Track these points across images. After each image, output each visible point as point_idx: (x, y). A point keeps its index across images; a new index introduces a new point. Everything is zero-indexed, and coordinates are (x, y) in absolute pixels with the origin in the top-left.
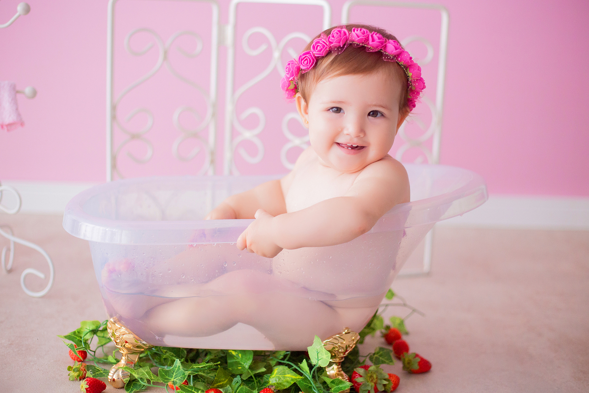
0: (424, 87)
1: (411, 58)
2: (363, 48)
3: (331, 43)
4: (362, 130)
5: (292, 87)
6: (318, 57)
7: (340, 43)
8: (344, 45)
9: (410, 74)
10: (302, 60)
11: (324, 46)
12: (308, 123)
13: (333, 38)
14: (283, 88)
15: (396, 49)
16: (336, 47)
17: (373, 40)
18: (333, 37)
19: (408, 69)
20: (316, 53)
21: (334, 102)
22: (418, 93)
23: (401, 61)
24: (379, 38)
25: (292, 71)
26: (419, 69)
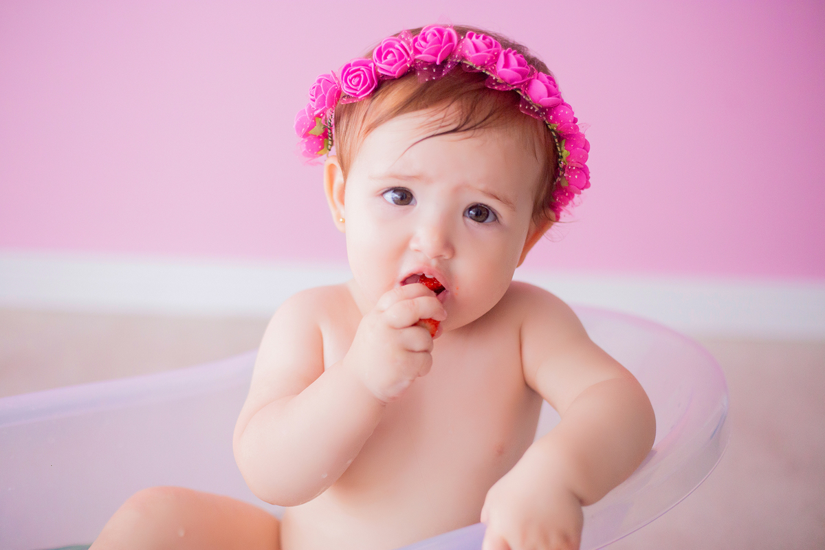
0: (587, 185)
1: (575, 120)
2: (481, 77)
3: (417, 52)
4: (448, 245)
5: (318, 130)
6: (384, 75)
7: (435, 55)
8: (444, 62)
9: (565, 153)
10: (348, 74)
11: (401, 56)
12: (344, 222)
13: (423, 43)
14: (298, 129)
15: (550, 94)
16: (425, 63)
17: (507, 65)
18: (424, 39)
19: (563, 142)
20: (383, 67)
21: (396, 177)
22: (571, 196)
23: (552, 122)
24: (520, 64)
25: (324, 97)
26: (586, 147)
